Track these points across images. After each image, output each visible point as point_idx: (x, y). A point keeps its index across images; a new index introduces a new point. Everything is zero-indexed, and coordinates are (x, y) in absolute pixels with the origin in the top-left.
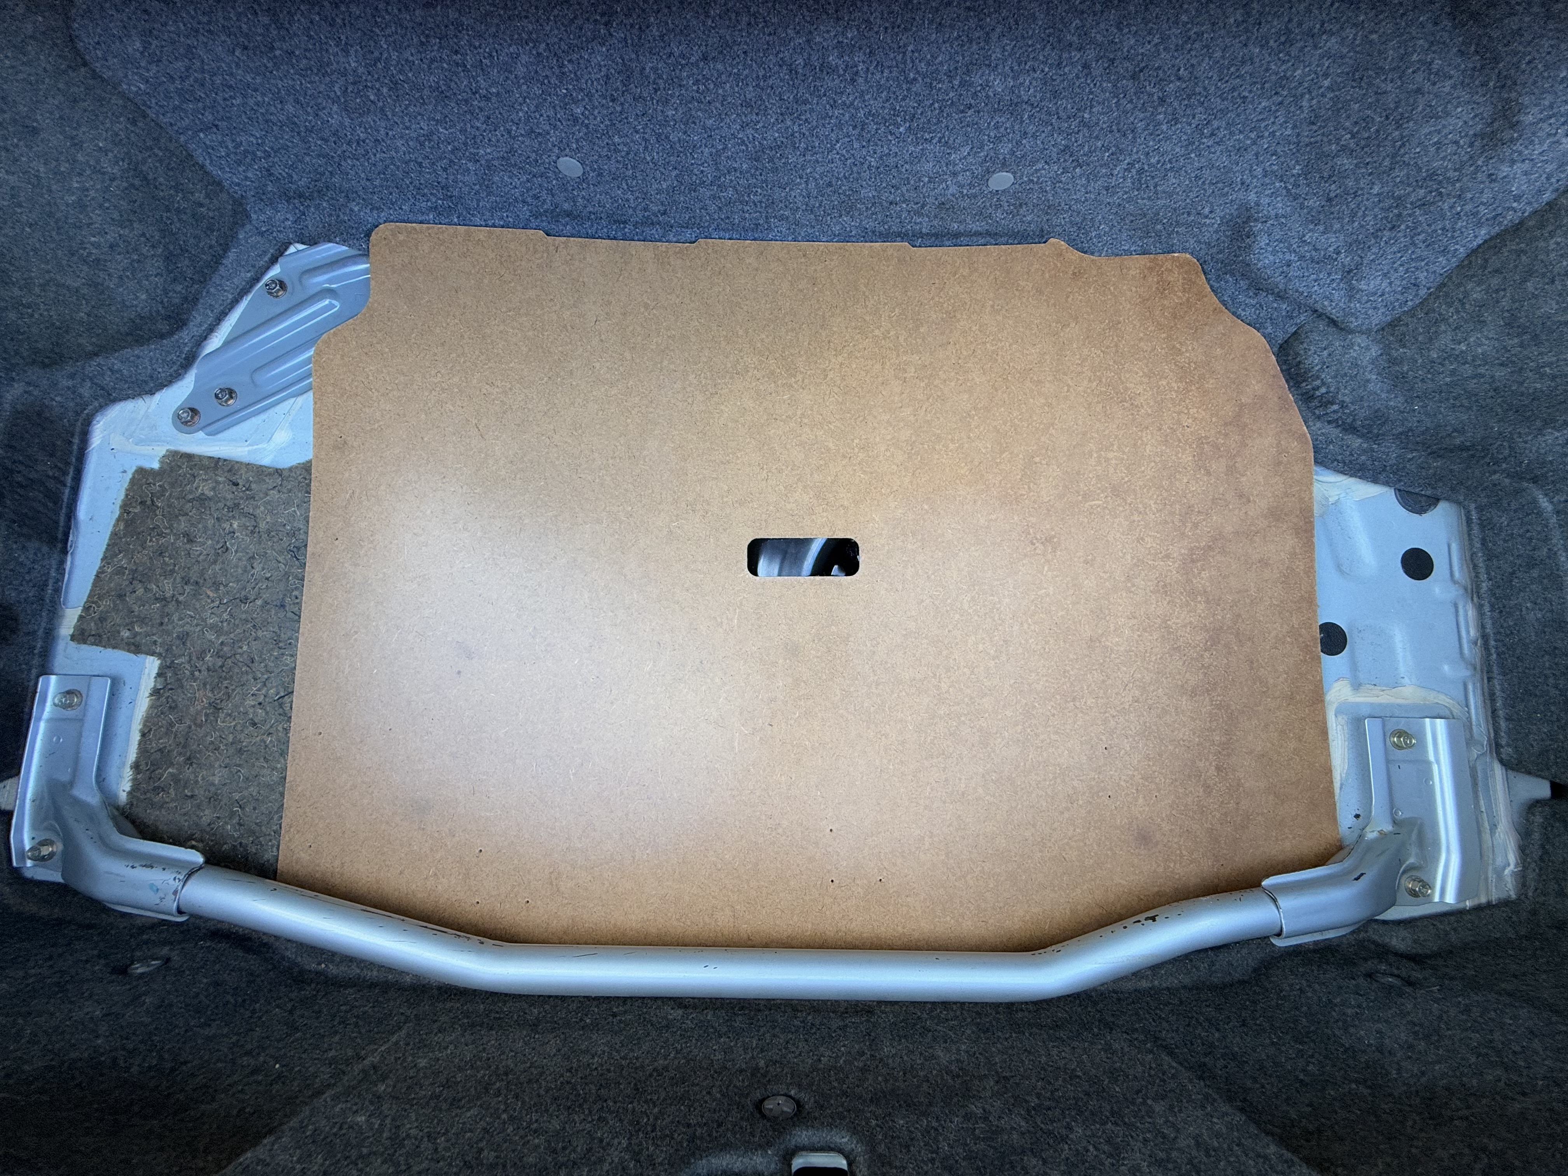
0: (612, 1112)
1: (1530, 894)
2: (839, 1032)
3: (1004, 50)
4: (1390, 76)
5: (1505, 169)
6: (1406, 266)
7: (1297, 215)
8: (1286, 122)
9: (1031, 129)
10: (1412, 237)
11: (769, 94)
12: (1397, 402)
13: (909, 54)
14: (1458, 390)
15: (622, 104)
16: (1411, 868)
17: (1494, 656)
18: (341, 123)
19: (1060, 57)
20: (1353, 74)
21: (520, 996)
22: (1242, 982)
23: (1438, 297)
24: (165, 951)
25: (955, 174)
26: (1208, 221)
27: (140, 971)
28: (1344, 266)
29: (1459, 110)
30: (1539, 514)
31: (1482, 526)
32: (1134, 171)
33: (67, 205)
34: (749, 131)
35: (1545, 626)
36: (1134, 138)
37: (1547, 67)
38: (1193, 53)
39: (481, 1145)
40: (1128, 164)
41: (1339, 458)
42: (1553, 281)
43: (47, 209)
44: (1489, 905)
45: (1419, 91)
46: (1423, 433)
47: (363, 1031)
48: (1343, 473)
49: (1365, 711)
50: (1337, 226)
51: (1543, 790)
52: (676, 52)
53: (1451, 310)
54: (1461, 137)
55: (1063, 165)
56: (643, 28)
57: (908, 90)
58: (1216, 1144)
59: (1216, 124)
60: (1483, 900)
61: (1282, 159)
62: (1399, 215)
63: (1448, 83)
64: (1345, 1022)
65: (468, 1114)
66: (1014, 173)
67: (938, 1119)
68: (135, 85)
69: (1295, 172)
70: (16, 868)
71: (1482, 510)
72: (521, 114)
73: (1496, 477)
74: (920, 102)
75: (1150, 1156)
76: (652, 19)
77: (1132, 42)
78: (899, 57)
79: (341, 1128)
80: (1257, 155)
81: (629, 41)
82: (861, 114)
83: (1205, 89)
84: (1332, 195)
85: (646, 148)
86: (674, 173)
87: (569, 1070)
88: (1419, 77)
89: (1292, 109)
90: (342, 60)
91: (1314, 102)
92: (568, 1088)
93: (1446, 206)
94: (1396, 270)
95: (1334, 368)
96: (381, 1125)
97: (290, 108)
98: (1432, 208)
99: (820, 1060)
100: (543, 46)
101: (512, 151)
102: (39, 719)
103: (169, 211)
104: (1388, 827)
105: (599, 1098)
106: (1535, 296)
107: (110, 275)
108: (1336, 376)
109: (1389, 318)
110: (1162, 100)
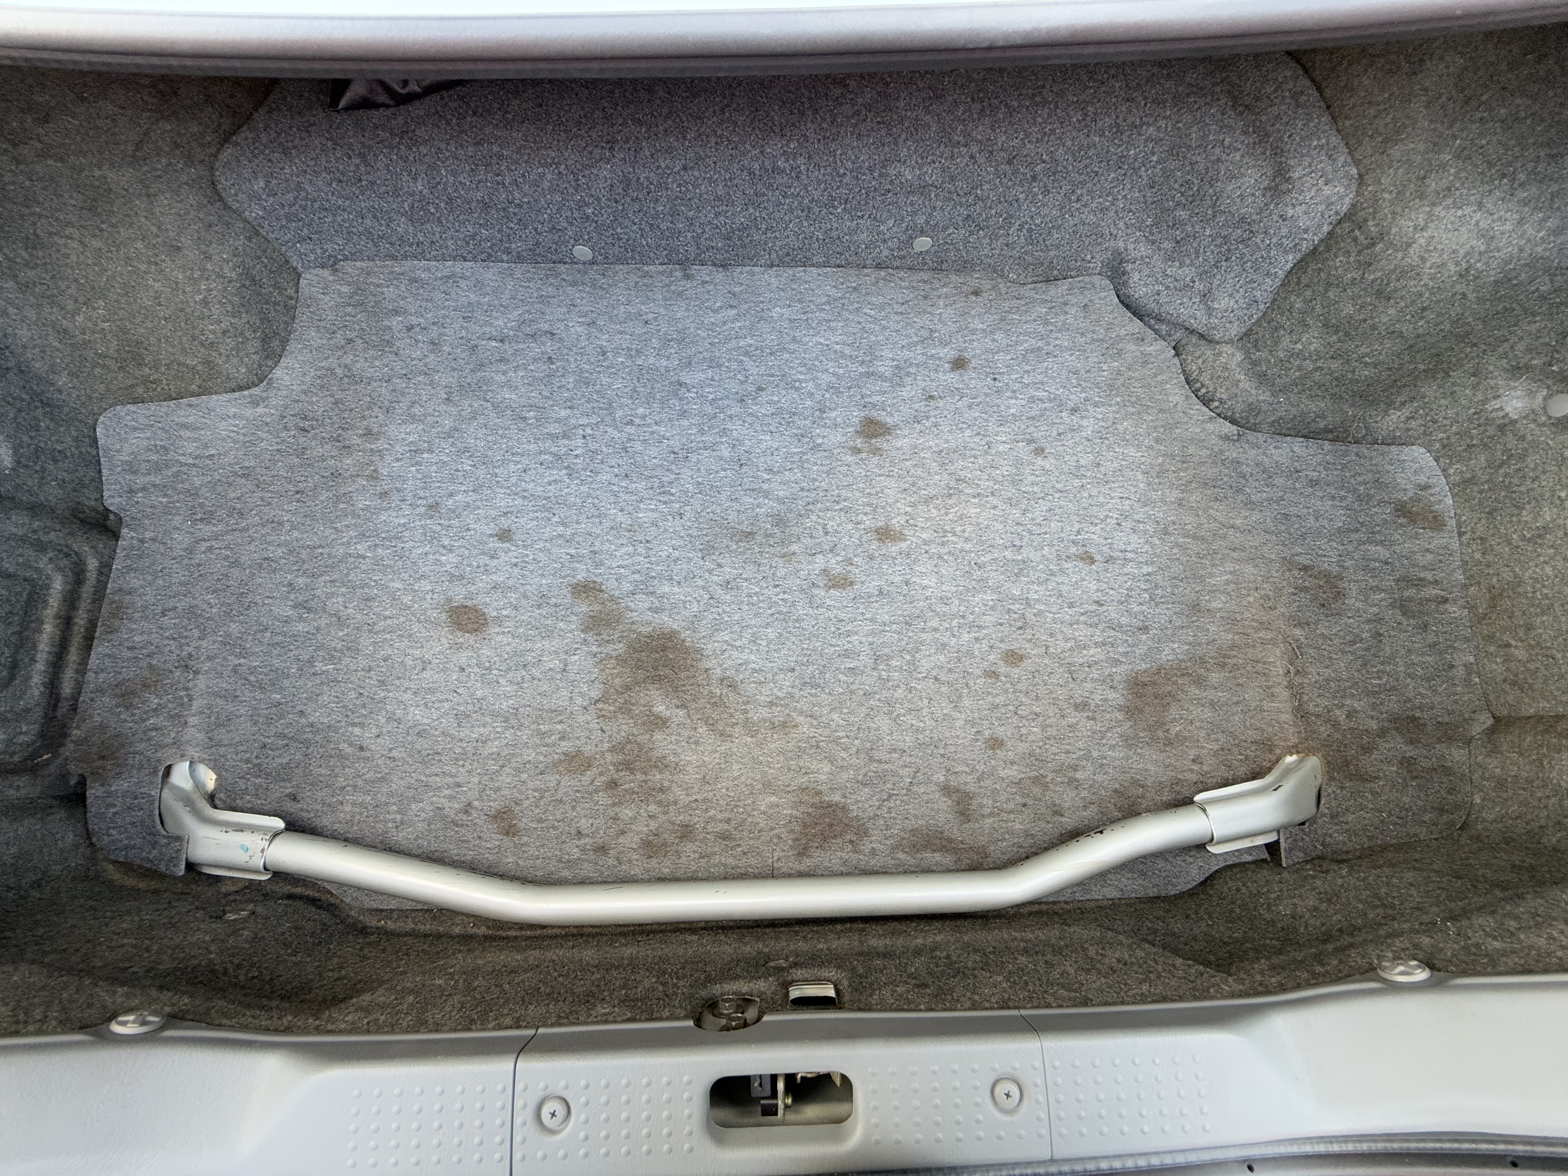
3: (909, 148)
4: (1197, 152)
5: (1290, 211)
6: (1244, 288)
7: (1157, 255)
8: (1132, 188)
9: (939, 204)
10: (1242, 266)
11: (735, 191)
12: (1265, 396)
13: (838, 156)
14: (1309, 383)
15: (623, 204)
18: (406, 232)
19: (952, 152)
20: (1172, 152)
23: (1273, 309)
24: (251, 907)
27: (233, 917)
28: (1200, 291)
29: (1250, 171)
32: (1025, 230)
33: (195, 302)
34: (722, 218)
36: (1019, 206)
37: (1302, 139)
38: (1050, 143)
39: (538, 986)
40: (1019, 225)
42: (1345, 290)
43: (180, 306)
45: (1219, 160)
46: (1291, 420)
50: (1188, 262)
52: (663, 165)
53: (1285, 318)
54: (1256, 191)
55: (969, 229)
56: (638, 150)
57: (841, 181)
58: (1134, 961)
59: (1079, 192)
61: (1137, 215)
62: (1229, 250)
63: (1238, 154)
66: (932, 238)
67: (908, 960)
68: (254, 212)
69: (1148, 223)
72: (545, 216)
74: (850, 190)
76: (644, 144)
77: (1004, 138)
78: (831, 159)
79: (423, 986)
80: (1117, 213)
81: (628, 159)
82: (806, 201)
83: (1065, 167)
84: (1179, 238)
85: (642, 235)
86: (665, 253)
88: (1217, 151)
89: (1135, 178)
90: (412, 185)
91: (1149, 172)
93: (1258, 241)
94: (1238, 291)
96: (455, 983)
97: (368, 222)
98: (1249, 243)
100: (563, 166)
101: (537, 244)
103: (267, 303)
106: (1337, 302)
107: (220, 354)
108: (1211, 379)
109: (1244, 330)
110: (1034, 178)
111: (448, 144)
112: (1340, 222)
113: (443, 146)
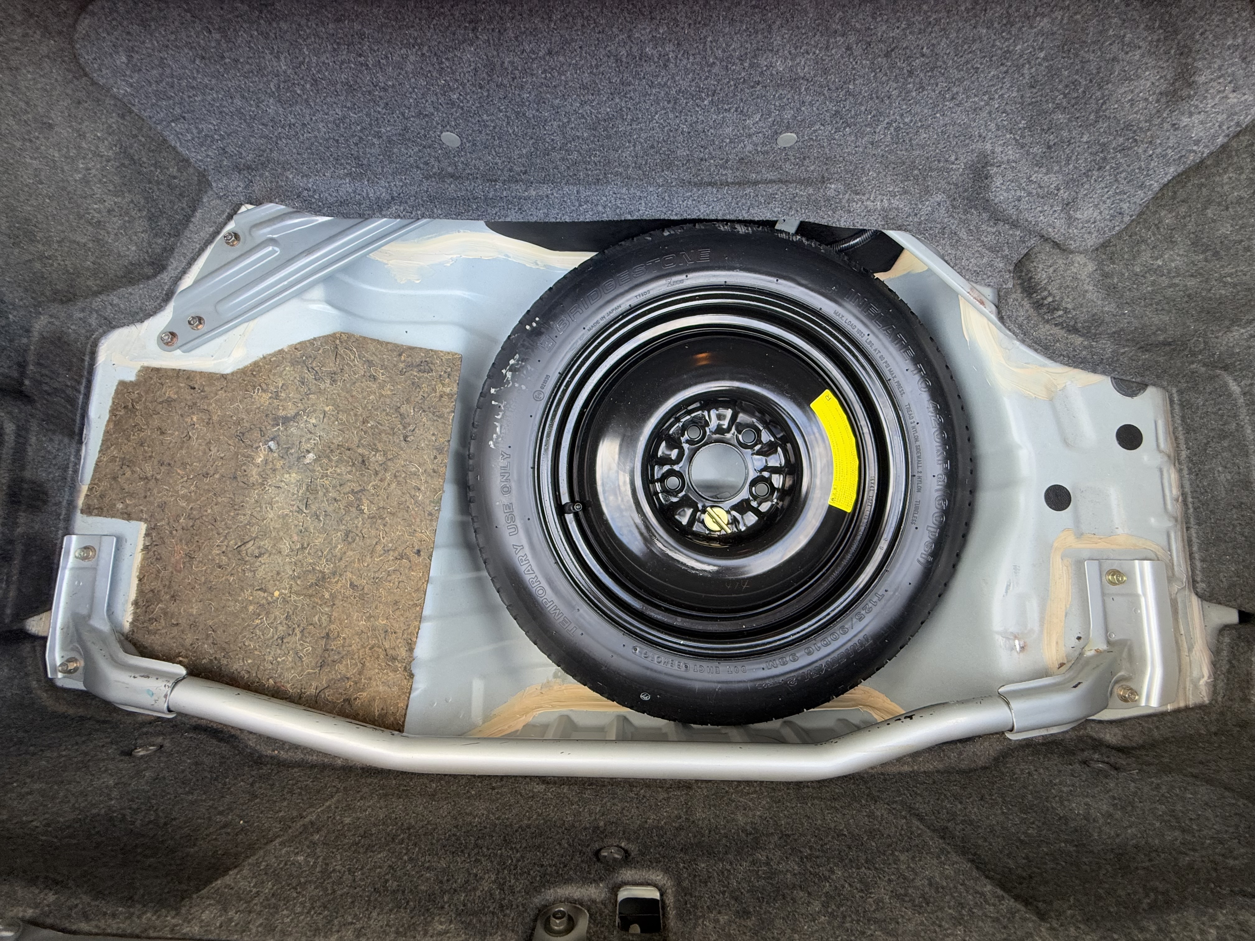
0: (484, 856)
1: (1220, 699)
2: (664, 801)
3: (783, 38)
4: (1091, 49)
5: (1185, 120)
6: (1112, 199)
7: (1024, 160)
8: (1011, 86)
9: (808, 98)
10: (1116, 176)
11: (601, 79)
12: (1110, 307)
13: (708, 44)
14: (1159, 297)
15: (488, 90)
16: (1123, 679)
17: (1191, 510)
18: (277, 113)
19: (828, 42)
20: (1063, 47)
21: (423, 774)
22: (985, 768)
23: (1139, 223)
24: (159, 740)
25: (750, 136)
26: (954, 167)
27: (141, 753)
28: (1063, 200)
29: (1147, 73)
30: (1230, 395)
31: (1182, 406)
32: (892, 129)
33: (76, 181)
34: (587, 108)
35: (1234, 486)
36: (891, 103)
37: (1216, 38)
38: (933, 35)
39: (387, 877)
40: (888, 123)
41: (1065, 353)
42: (1227, 208)
43: (61, 184)
44: (1187, 709)
45: (1114, 59)
46: (1132, 332)
47: (305, 798)
48: (1068, 365)
49: (1086, 555)
50: (1056, 168)
51: (1232, 617)
52: (528, 49)
53: (1150, 233)
54: (1150, 95)
55: (836, 126)
56: (502, 31)
57: (709, 71)
58: (945, 884)
60: (1182, 704)
61: (1011, 116)
62: (1104, 159)
63: (1138, 52)
64: (1061, 797)
65: (379, 856)
66: (797, 134)
67: (731, 864)
68: (122, 89)
69: (1021, 126)
70: (51, 680)
71: (1182, 393)
72: (411, 101)
73: (1193, 366)
74: (719, 81)
75: (892, 892)
76: (508, 25)
77: (884, 28)
78: (701, 47)
79: (286, 864)
80: (990, 113)
81: (491, 42)
82: (673, 92)
83: (944, 62)
84: (1051, 143)
85: (508, 123)
86: (531, 142)
87: (456, 827)
88: (1115, 48)
89: (1016, 76)
90: (275, 64)
91: (1034, 69)
92: (453, 838)
93: (1140, 151)
94: (1104, 202)
95: (1058, 281)
96: (314, 863)
97: (238, 102)
98: (1129, 152)
99: (646, 822)
100: (426, 48)
101: (406, 129)
102: (65, 568)
103: (150, 182)
104: (1103, 647)
105: (476, 845)
106: (1214, 221)
107: (108, 233)
108: (1060, 288)
109: (1101, 240)
110: (911, 73)
111: (308, 20)
112: (1238, 135)
113: (304, 22)
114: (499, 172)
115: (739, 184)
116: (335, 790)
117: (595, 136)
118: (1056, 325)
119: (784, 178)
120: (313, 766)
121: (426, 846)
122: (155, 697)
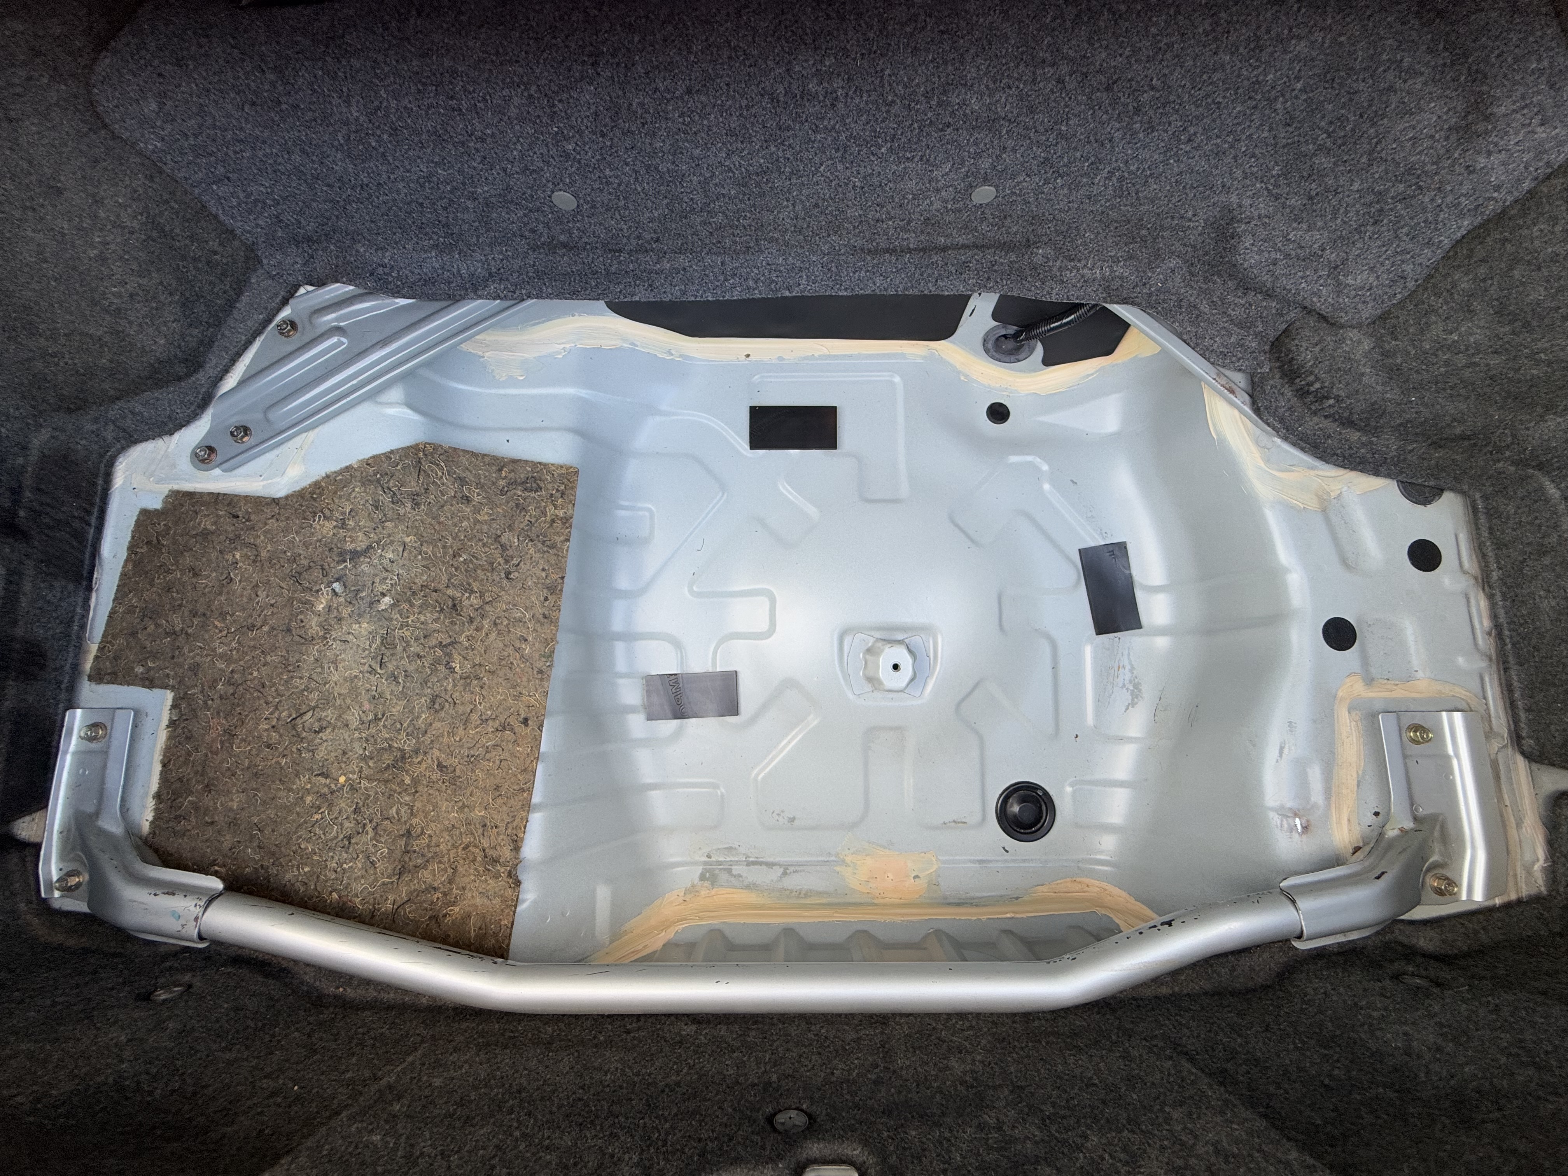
0: (622, 1128)
1: (1562, 889)
2: (853, 1044)
3: (979, 69)
4: (1361, 77)
5: (1482, 161)
6: (1392, 260)
7: (1279, 214)
8: (1262, 125)
9: (1011, 143)
10: (1395, 232)
11: (753, 123)
12: (1393, 394)
13: (886, 78)
14: (1454, 380)
15: (612, 139)
16: (1436, 866)
17: (1509, 646)
18: (346, 171)
19: (1034, 73)
20: (1325, 76)
21: (535, 1015)
22: (1266, 988)
23: (1427, 289)
24: (187, 977)
25: (938, 190)
26: (1192, 224)
27: (163, 997)
28: (1330, 262)
29: (1433, 105)
30: (1547, 501)
31: (1489, 515)
32: (1114, 179)
33: (90, 259)
34: (736, 159)
35: (1560, 614)
36: (1113, 147)
37: (1516, 60)
38: (1165, 63)
39: (493, 1162)
40: (1109, 172)
41: (1339, 452)
42: (1539, 269)
43: (71, 263)
44: (1519, 902)
45: (1391, 89)
46: (1422, 424)
47: (380, 1052)
48: (1343, 467)
49: (1378, 706)
50: (1320, 224)
52: (661, 87)
53: (1441, 300)
54: (1436, 132)
55: (1044, 176)
56: (629, 66)
57: (888, 112)
58: (1235, 1150)
59: (1192, 130)
60: (1513, 897)
61: (1261, 161)
62: (1381, 211)
63: (1419, 80)
64: (1371, 1025)
65: (482, 1132)
66: (996, 187)
67: (951, 1131)
68: (152, 144)
69: (1274, 172)
70: (45, 899)
71: (1487, 499)
72: (515, 153)
73: (1500, 465)
74: (899, 123)
75: (1167, 1164)
76: (637, 58)
77: (1104, 55)
78: (877, 82)
79: (356, 1147)
80: (1235, 158)
81: (616, 79)
82: (843, 137)
83: (1179, 97)
84: (1313, 193)
85: (637, 179)
86: (665, 202)
87: (582, 1088)
88: (1390, 75)
89: (1267, 112)
90: (344, 110)
91: (1289, 103)
92: (580, 1104)
93: (1426, 199)
94: (1382, 264)
95: (1327, 363)
96: (395, 1143)
97: (297, 158)
98: (1413, 202)
99: (833, 1073)
100: (534, 88)
101: (508, 188)
102: (66, 752)
103: (185, 259)
104: (1409, 824)
105: (611, 1113)
106: (1522, 284)
107: (130, 323)
108: (1330, 371)
109: (1379, 312)
110: (1137, 110)
111: (386, 56)
112: (1548, 177)
113: (380, 58)
114: (625, 241)
115: (924, 250)
116: (419, 1039)
117: (744, 194)
118: (1326, 417)
119: (980, 242)
120: (389, 1007)
121: (543, 1116)
122: (183, 922)
